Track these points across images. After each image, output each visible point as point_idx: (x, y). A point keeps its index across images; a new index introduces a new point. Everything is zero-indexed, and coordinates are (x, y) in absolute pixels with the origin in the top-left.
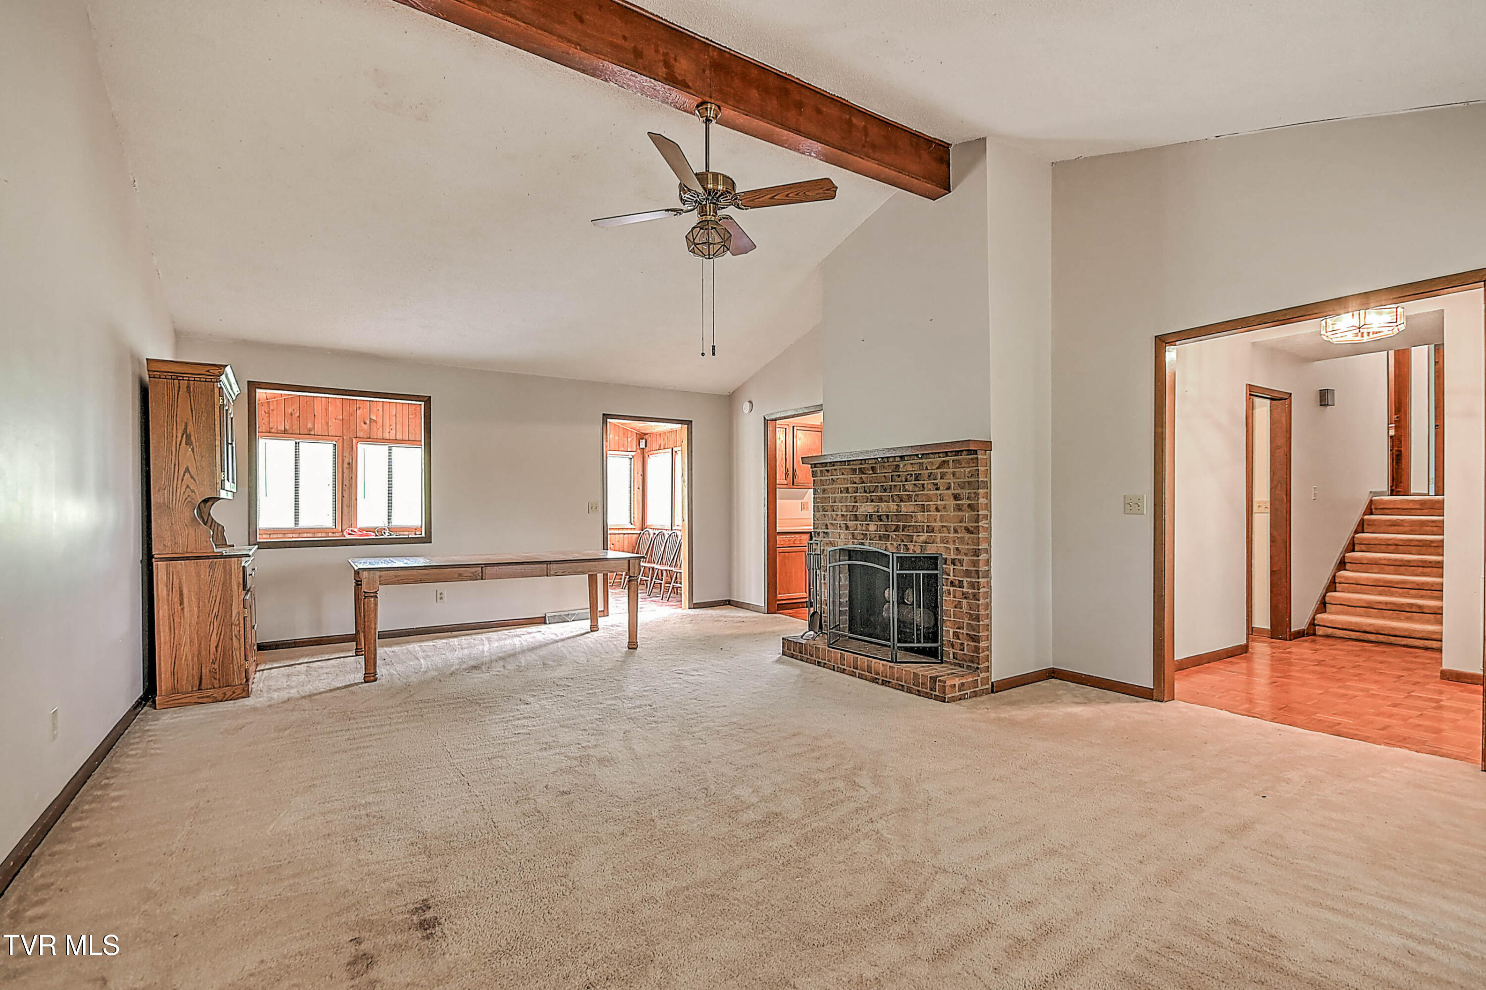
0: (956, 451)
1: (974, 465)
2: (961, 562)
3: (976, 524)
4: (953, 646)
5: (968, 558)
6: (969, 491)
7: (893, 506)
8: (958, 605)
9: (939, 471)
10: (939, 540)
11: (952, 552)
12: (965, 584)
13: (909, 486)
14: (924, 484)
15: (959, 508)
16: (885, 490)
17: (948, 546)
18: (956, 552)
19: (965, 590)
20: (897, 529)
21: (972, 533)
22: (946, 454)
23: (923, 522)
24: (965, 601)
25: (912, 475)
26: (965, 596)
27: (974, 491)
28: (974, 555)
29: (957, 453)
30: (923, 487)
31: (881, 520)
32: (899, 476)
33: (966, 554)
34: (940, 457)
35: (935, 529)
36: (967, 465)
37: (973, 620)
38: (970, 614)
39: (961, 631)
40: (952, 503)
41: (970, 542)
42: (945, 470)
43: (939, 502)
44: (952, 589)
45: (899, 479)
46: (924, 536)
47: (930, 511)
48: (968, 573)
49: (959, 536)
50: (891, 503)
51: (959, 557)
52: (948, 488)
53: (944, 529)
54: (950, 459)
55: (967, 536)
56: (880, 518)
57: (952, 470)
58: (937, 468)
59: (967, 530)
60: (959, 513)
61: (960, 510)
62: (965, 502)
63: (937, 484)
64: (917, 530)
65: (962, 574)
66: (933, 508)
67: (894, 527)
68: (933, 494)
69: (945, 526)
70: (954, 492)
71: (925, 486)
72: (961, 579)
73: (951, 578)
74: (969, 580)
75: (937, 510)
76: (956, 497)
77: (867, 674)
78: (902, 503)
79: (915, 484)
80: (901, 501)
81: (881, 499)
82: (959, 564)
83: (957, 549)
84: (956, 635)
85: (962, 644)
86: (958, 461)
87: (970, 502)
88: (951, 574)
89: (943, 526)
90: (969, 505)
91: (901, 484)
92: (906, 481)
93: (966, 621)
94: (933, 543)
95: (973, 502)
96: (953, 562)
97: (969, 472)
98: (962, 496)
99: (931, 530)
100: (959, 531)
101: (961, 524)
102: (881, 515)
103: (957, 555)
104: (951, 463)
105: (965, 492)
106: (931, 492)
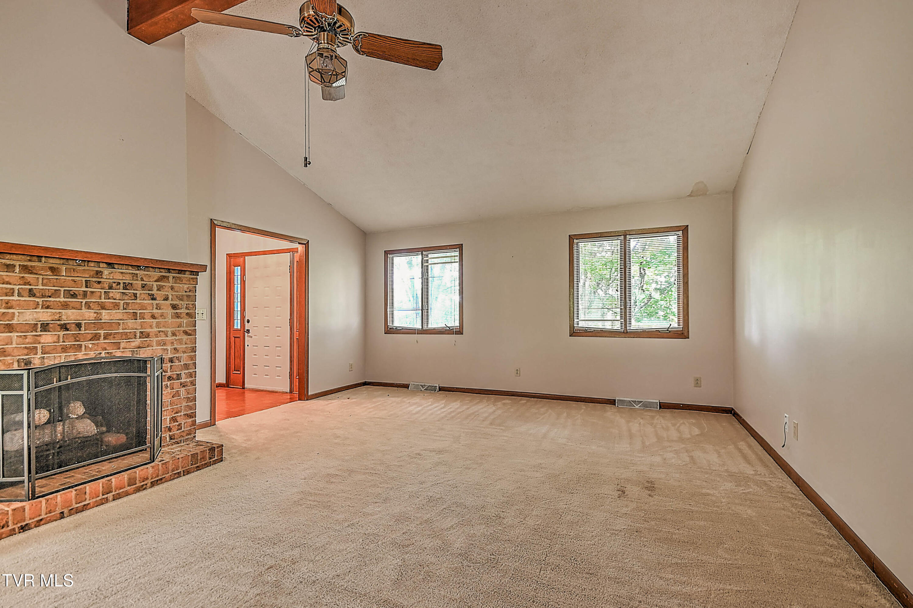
0: (179, 270)
1: (194, 283)
2: (179, 359)
3: (194, 328)
4: (170, 429)
5: (185, 355)
6: (187, 303)
7: (89, 315)
8: (177, 394)
9: (155, 284)
10: (155, 343)
11: (169, 351)
12: (183, 376)
13: (116, 293)
14: (136, 294)
15: (178, 316)
16: (74, 296)
17: (165, 347)
18: (173, 351)
19: (182, 381)
20: (96, 337)
21: (191, 335)
22: (169, 270)
23: (136, 329)
24: (183, 389)
25: (119, 283)
26: (183, 385)
27: (193, 303)
28: (192, 352)
29: (180, 272)
30: (136, 297)
31: (68, 330)
32: (99, 282)
33: (184, 352)
34: (160, 272)
35: (151, 334)
36: (188, 282)
37: (191, 402)
38: (189, 397)
39: (179, 414)
40: (170, 311)
41: (188, 342)
42: (163, 284)
43: (155, 311)
44: (169, 383)
45: (99, 286)
46: (137, 342)
47: (144, 319)
48: (186, 366)
49: (177, 338)
50: (84, 310)
51: (177, 355)
52: (166, 299)
53: (161, 333)
54: (171, 275)
55: (185, 337)
56: (64, 327)
57: (170, 285)
58: (156, 281)
59: (186, 333)
60: (177, 320)
61: (178, 317)
62: (184, 311)
63: (153, 295)
64: (126, 336)
65: (180, 368)
66: (148, 316)
67: (90, 337)
68: (149, 304)
69: (162, 331)
70: (172, 302)
71: (138, 295)
72: (179, 373)
73: (169, 374)
74: (187, 371)
75: (153, 317)
76: (174, 307)
77: (129, 488)
78: (104, 311)
79: (122, 293)
80: (103, 308)
81: (65, 306)
82: (177, 361)
83: (175, 349)
84: (174, 419)
85: (180, 425)
86: (179, 278)
87: (188, 311)
88: (169, 371)
89: (159, 332)
90: (187, 314)
91: (103, 291)
92: (111, 288)
93: (184, 404)
94: (148, 346)
95: (191, 311)
96: (171, 360)
97: (188, 288)
98: (180, 306)
99: (143, 335)
100: (177, 334)
101: (178, 329)
102: (65, 324)
103: (175, 354)
104: (171, 279)
105: (184, 303)
106: (145, 302)
